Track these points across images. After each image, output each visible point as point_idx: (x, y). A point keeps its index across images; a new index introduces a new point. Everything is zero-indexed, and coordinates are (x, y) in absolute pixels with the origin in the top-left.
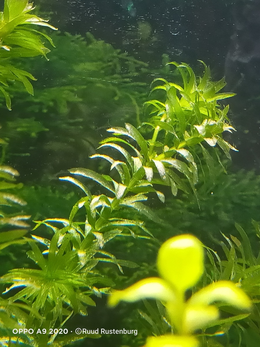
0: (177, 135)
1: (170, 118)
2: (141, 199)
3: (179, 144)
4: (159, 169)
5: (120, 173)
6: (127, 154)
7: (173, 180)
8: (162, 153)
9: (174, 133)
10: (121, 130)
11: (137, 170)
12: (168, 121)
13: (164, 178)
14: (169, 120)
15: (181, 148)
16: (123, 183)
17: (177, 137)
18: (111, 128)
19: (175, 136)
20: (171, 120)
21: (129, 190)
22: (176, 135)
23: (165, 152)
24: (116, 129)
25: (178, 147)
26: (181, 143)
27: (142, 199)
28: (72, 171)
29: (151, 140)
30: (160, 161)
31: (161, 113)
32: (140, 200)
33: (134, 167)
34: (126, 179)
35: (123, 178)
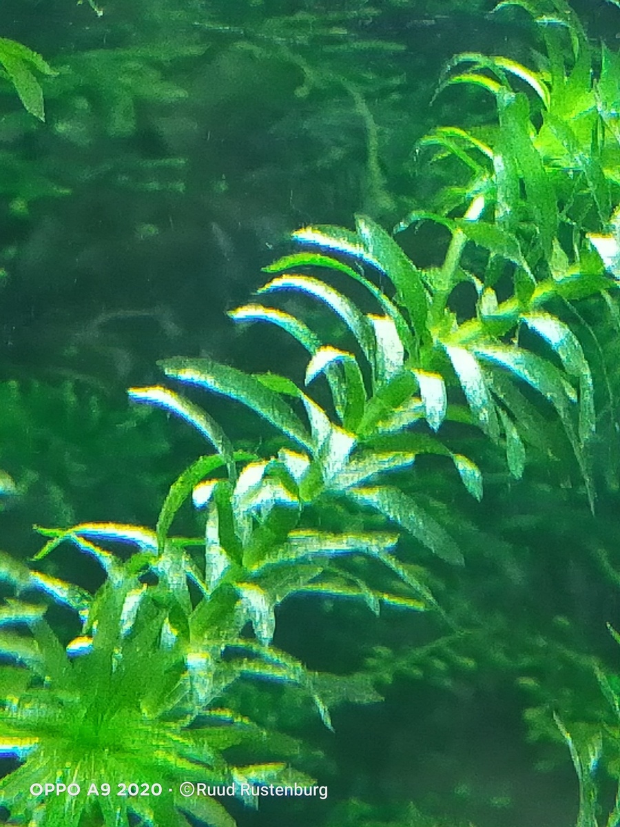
8: (476, 316)
18: (305, 227)
28: (170, 366)
35: (341, 399)
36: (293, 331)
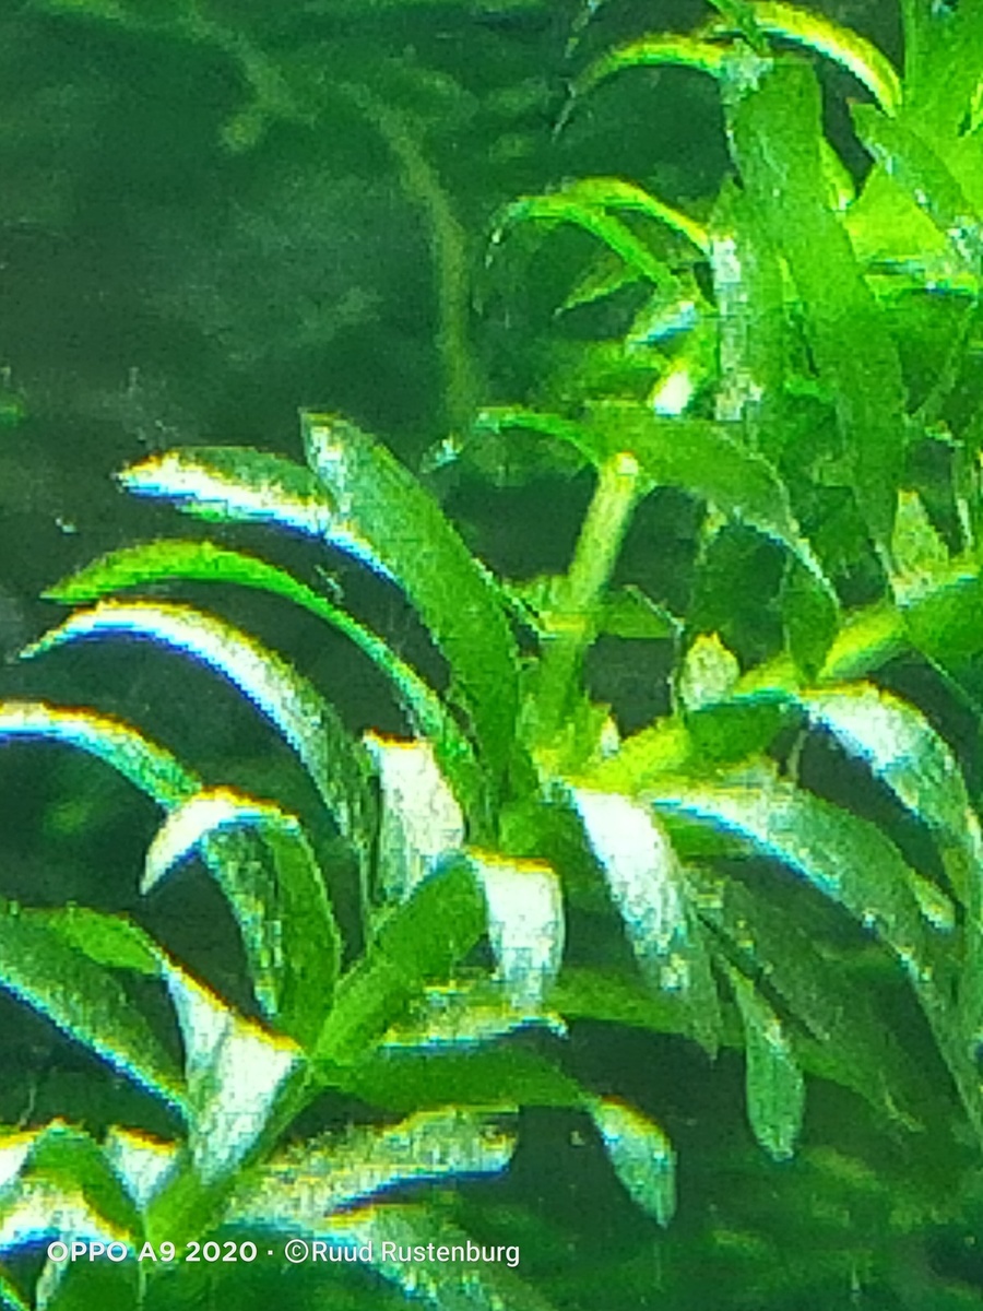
0: (815, 549)
1: (743, 379)
2: (442, 1161)
3: (827, 632)
4: (624, 884)
5: (238, 900)
6: (317, 719)
7: (764, 988)
8: (669, 712)
9: (783, 529)
10: (265, 483)
11: (415, 876)
12: (729, 406)
13: (670, 981)
14: (742, 395)
15: (853, 678)
16: (271, 1007)
17: (813, 564)
18: (160, 454)
19: (798, 562)
20: (757, 392)
21: (324, 1080)
22: (803, 547)
23: (693, 707)
24: (207, 461)
25: (823, 662)
26: (855, 623)
27: (456, 1162)
29: (556, 582)
30: (635, 792)
31: (660, 322)
32: (438, 1168)
33: (384, 852)
34: (296, 966)
35: (272, 960)
36: (129, 768)
